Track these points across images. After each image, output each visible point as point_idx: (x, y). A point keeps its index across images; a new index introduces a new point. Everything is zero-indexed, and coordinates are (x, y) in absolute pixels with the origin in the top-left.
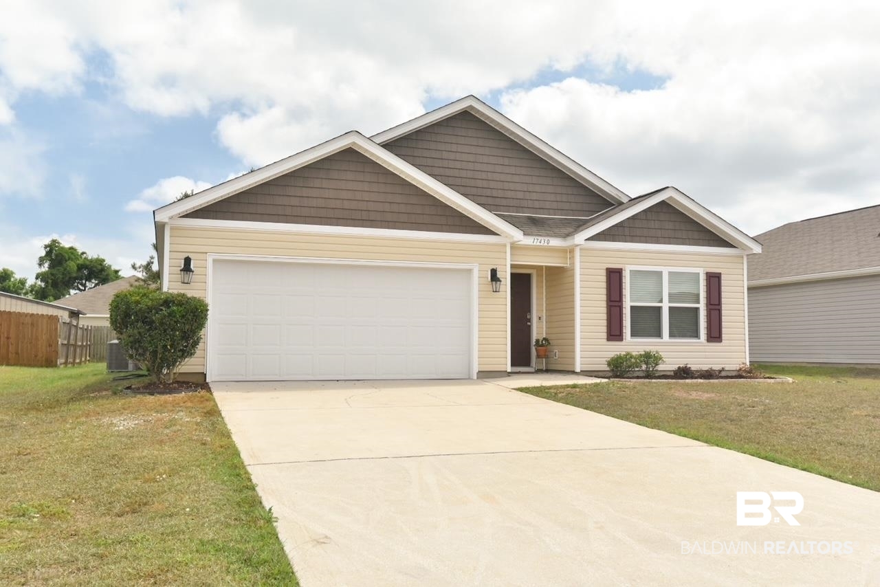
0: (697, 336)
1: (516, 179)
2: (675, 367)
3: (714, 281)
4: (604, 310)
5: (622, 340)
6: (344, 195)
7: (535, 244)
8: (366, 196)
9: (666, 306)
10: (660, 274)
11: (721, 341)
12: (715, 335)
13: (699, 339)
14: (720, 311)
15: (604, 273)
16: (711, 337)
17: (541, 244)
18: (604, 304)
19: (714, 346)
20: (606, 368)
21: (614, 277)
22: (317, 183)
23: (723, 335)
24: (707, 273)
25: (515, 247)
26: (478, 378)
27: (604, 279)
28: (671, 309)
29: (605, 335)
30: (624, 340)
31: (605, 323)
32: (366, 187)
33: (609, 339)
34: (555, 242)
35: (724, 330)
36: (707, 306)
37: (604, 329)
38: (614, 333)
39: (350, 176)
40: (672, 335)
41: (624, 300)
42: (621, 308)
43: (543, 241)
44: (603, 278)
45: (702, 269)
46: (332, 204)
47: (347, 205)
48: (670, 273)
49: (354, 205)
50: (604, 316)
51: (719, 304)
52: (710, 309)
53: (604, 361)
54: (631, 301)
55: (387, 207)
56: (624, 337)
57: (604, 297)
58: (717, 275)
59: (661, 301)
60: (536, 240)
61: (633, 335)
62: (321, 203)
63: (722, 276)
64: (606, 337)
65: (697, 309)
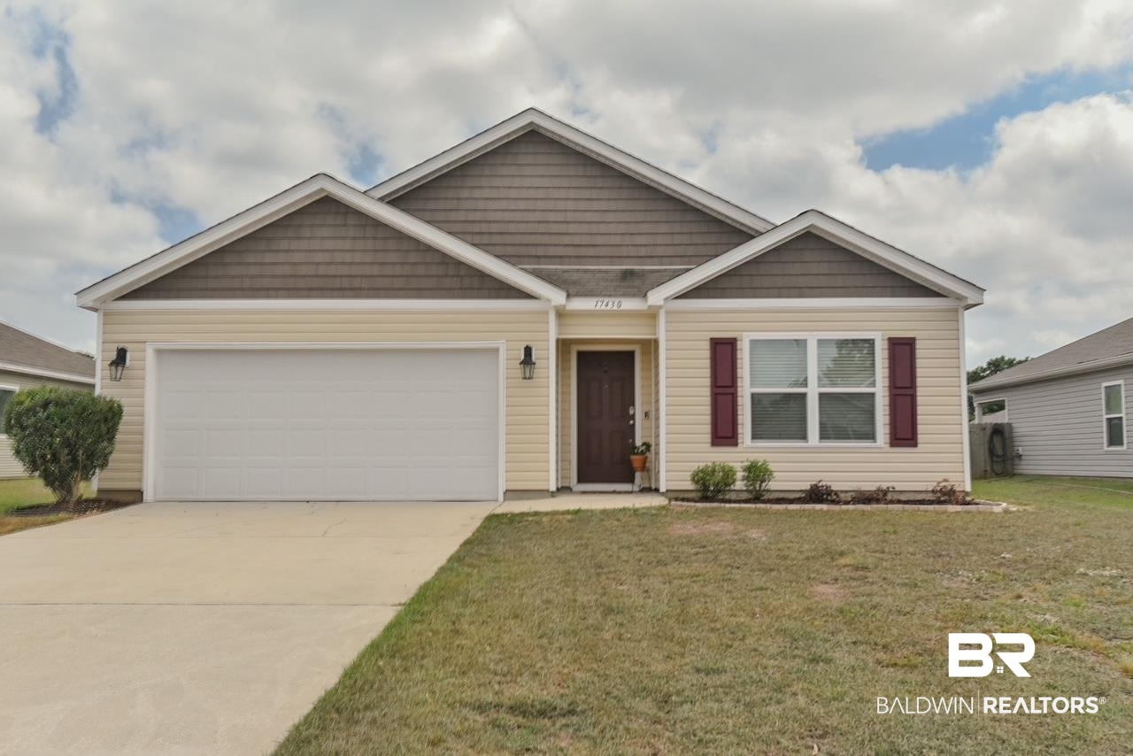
0: (871, 436)
1: (610, 217)
2: (806, 486)
3: (903, 351)
4: (707, 400)
5: (736, 444)
6: (319, 257)
7: (598, 308)
8: (348, 257)
9: (813, 392)
10: (801, 344)
11: (915, 445)
12: (904, 434)
13: (875, 442)
14: (913, 397)
15: (707, 345)
16: (897, 439)
17: (609, 308)
18: (707, 392)
19: (903, 453)
20: (689, 485)
21: (723, 352)
22: (284, 245)
23: (919, 436)
24: (890, 339)
25: (561, 314)
26: (505, 500)
27: (707, 354)
28: (822, 396)
29: (708, 438)
30: (740, 445)
31: (708, 419)
32: (347, 245)
33: (714, 444)
34: (630, 304)
35: (920, 428)
36: (890, 391)
37: (708, 428)
38: (724, 433)
39: (325, 232)
40: (824, 435)
41: (739, 384)
42: (734, 397)
43: (610, 304)
44: (705, 353)
45: (880, 333)
46: (304, 270)
47: (322, 270)
48: (820, 341)
49: (332, 270)
50: (707, 409)
51: (913, 386)
52: (895, 395)
53: (688, 475)
54: (752, 385)
55: (376, 270)
56: (739, 441)
57: (707, 382)
58: (910, 342)
59: (805, 384)
60: (599, 304)
61: (755, 436)
62: (287, 270)
63: (917, 342)
64: (710, 440)
65: (872, 395)
